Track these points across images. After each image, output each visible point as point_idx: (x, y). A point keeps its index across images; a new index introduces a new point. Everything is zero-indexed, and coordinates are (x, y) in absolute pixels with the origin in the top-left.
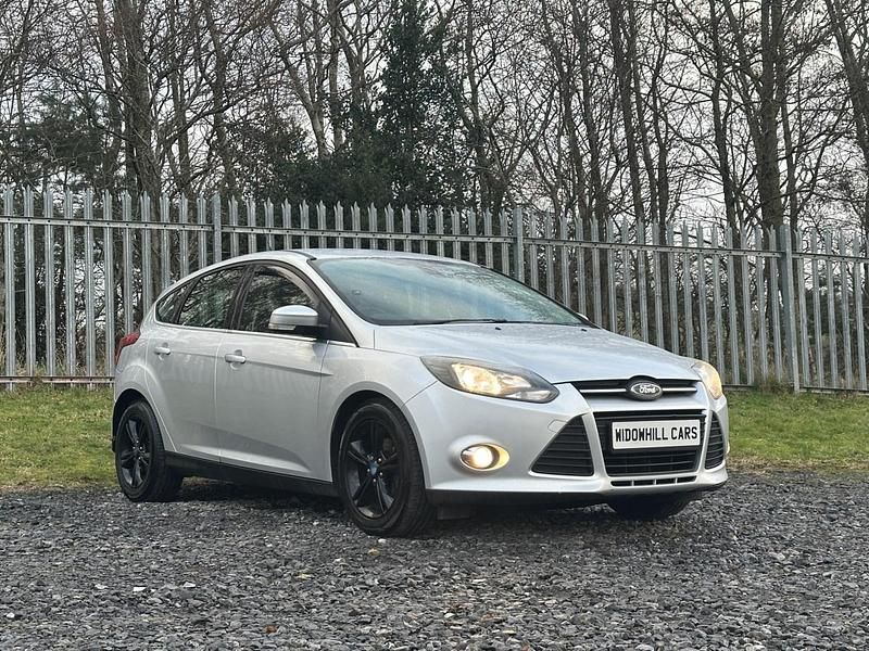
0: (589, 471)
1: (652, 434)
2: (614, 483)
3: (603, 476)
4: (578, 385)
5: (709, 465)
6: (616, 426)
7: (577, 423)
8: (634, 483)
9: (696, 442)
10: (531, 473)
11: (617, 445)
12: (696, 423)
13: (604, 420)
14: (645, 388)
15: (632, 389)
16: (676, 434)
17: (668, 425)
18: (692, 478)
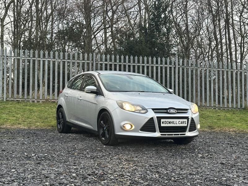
0: (155, 131)
1: (173, 123)
2: (161, 135)
3: (158, 132)
4: (153, 109)
5: (190, 131)
6: (162, 120)
7: (152, 119)
8: (167, 135)
9: (186, 125)
10: (140, 131)
11: (162, 125)
12: (186, 120)
13: (159, 119)
14: (172, 111)
15: (168, 111)
16: (180, 123)
17: (178, 120)
18: (185, 134)
